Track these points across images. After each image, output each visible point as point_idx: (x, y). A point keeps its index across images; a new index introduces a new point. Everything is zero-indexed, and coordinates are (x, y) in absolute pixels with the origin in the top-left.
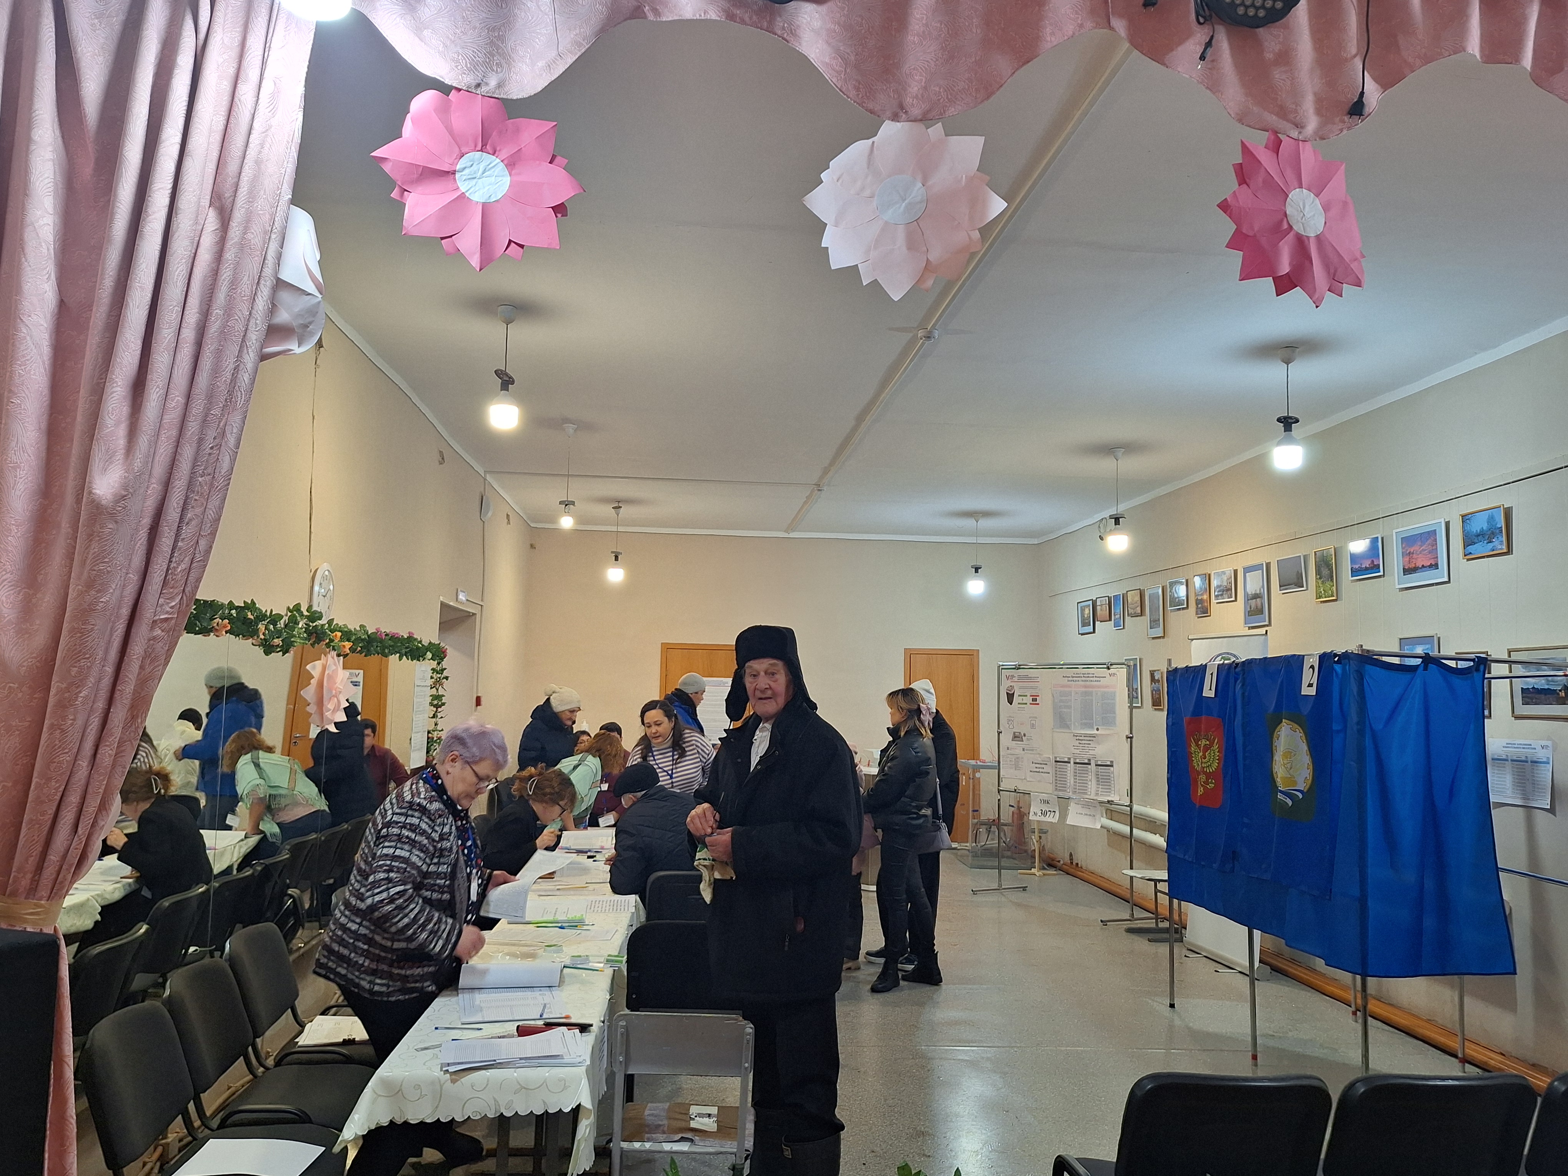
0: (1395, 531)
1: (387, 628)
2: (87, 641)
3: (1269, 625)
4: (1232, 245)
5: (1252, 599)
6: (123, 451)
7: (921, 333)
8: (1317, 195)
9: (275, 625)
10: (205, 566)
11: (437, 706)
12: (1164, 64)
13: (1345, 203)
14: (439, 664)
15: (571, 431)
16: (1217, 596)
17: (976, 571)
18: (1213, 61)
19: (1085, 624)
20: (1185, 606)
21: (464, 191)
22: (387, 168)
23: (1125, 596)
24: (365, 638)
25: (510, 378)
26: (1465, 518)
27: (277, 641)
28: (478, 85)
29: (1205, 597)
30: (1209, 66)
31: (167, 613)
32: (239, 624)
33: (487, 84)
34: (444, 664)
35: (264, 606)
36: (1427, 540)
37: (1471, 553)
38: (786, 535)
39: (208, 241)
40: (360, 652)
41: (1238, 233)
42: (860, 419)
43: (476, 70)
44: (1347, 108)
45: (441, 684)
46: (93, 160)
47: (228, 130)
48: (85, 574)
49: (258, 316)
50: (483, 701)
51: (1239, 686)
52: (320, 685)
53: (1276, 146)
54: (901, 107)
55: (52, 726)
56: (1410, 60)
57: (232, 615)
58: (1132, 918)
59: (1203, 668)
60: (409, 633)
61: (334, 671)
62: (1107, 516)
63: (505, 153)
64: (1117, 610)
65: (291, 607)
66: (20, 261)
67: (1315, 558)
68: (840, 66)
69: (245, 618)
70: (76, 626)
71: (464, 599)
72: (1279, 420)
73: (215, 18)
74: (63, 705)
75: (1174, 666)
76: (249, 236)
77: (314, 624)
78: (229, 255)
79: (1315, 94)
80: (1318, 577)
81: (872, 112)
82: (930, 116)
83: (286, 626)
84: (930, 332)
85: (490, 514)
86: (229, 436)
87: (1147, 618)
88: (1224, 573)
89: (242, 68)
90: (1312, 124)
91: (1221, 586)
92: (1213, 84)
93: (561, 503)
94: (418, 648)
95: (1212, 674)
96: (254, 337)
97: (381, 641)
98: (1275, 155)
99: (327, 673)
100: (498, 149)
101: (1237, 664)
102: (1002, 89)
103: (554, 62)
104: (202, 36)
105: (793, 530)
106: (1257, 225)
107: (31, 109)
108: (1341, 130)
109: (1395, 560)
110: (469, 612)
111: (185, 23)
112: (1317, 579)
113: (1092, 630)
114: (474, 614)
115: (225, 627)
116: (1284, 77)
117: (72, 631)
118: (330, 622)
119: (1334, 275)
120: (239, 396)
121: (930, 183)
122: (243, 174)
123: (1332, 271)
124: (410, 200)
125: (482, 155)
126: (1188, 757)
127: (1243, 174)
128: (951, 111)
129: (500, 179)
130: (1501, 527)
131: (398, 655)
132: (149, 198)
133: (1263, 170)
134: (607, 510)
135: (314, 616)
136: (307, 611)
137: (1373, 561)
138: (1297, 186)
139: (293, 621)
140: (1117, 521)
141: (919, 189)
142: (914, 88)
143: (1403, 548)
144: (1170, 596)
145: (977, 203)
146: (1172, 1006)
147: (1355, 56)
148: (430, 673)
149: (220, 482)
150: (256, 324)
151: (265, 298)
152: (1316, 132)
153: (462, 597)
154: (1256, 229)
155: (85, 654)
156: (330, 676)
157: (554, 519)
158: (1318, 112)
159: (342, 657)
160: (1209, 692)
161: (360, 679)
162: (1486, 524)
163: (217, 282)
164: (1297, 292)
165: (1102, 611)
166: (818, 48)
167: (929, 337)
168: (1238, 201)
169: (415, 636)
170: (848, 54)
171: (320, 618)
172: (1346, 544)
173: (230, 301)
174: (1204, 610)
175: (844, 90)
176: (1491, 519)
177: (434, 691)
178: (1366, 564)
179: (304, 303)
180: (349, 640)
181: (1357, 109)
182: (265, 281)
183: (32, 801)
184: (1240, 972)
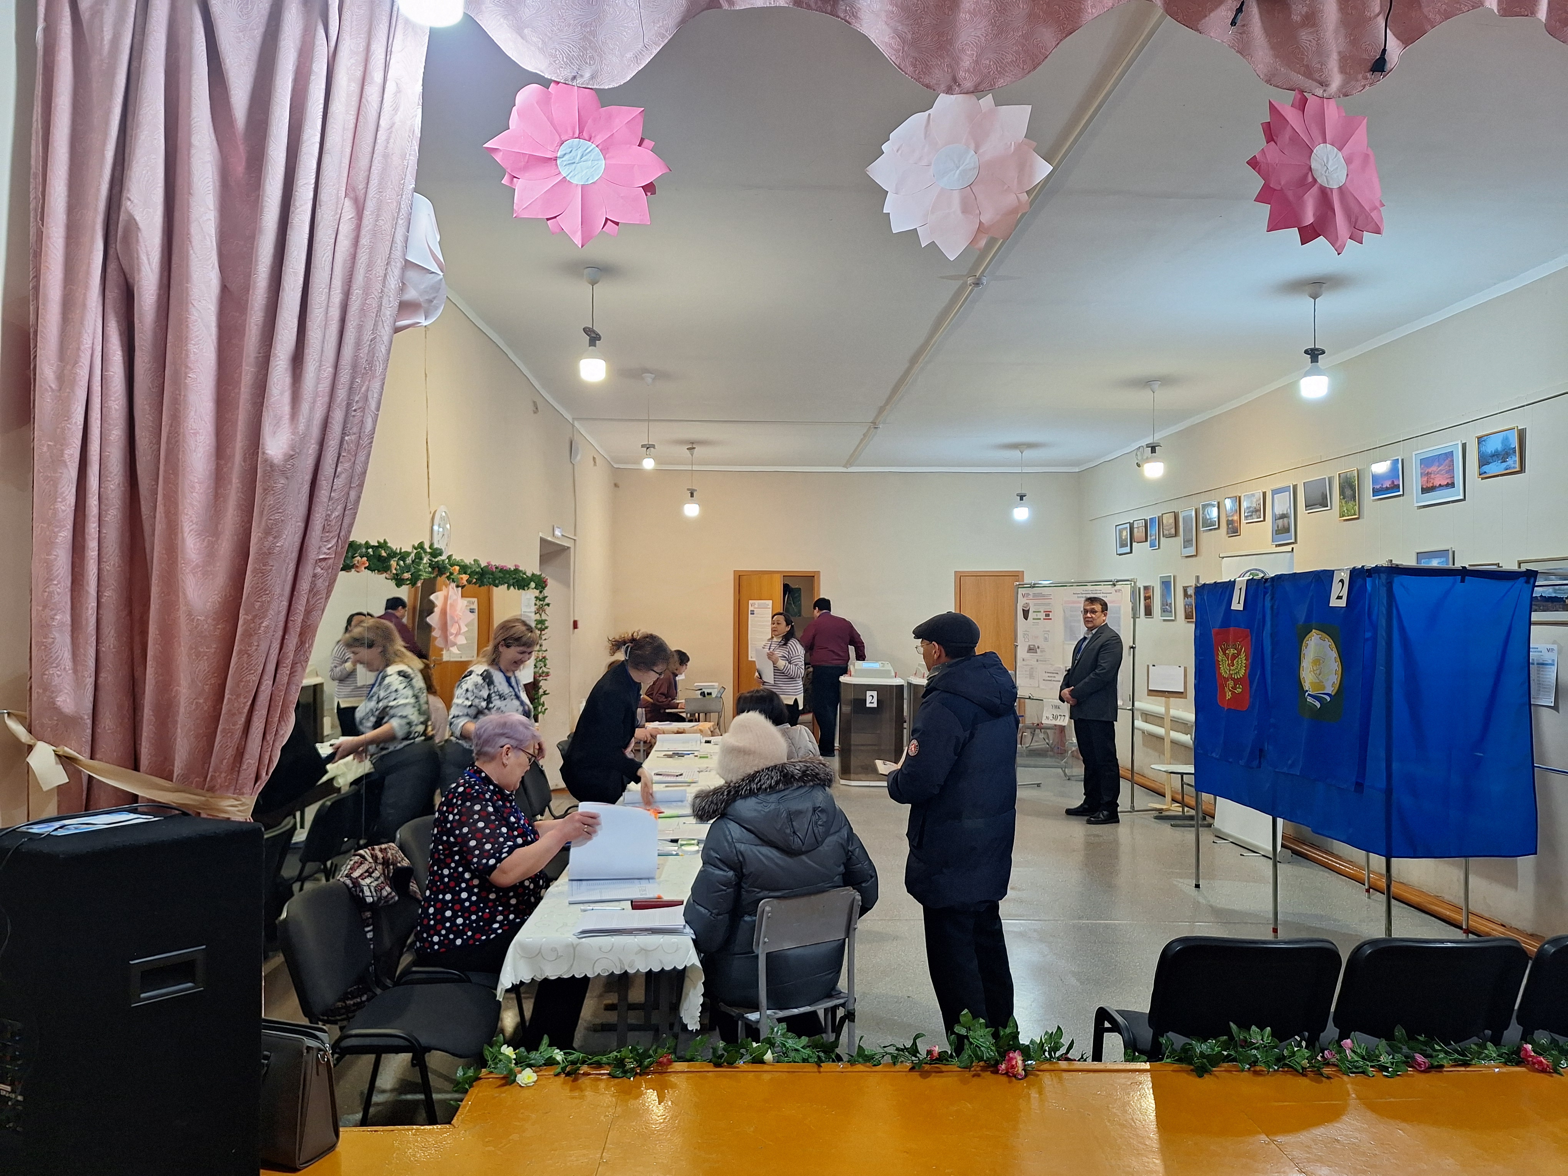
0: (1414, 453)
1: (497, 561)
2: (267, 580)
3: (1295, 542)
4: (1261, 198)
5: (1279, 519)
6: (288, 417)
7: (970, 280)
8: (1340, 149)
9: (404, 561)
10: (356, 513)
12: (1197, 30)
13: (1367, 156)
14: (541, 592)
15: (649, 380)
16: (1246, 517)
17: (1021, 499)
18: (1244, 26)
19: (1123, 545)
20: (1217, 527)
21: (565, 175)
22: (498, 157)
23: (1160, 519)
24: (479, 572)
25: (598, 334)
26: (1480, 440)
27: (407, 575)
28: (574, 78)
29: (1236, 518)
30: (1240, 31)
31: (325, 553)
32: (375, 561)
33: (582, 76)
34: (546, 592)
35: (394, 545)
36: (1445, 460)
37: (1485, 472)
38: (844, 470)
39: (346, 229)
40: (475, 583)
41: (1266, 188)
42: (914, 360)
43: (572, 63)
44: (1370, 65)
45: (544, 611)
46: (244, 159)
47: (358, 128)
48: (263, 523)
49: (390, 294)
50: (579, 624)
51: (1268, 598)
52: (444, 613)
53: (1302, 104)
54: (955, 80)
55: (240, 652)
56: (1431, 16)
57: (369, 553)
59: (1231, 584)
60: (515, 566)
61: (456, 600)
62: (1144, 444)
63: (599, 139)
64: (1153, 531)
65: (416, 545)
66: (188, 252)
67: (1339, 480)
68: (898, 45)
69: (380, 556)
70: (258, 567)
71: (560, 534)
72: (1306, 352)
73: (343, 27)
74: (249, 634)
75: (1202, 582)
76: (381, 223)
77: (436, 560)
78: (364, 241)
79: (1339, 53)
80: (1342, 497)
81: (928, 86)
82: (981, 87)
83: (413, 561)
84: (979, 279)
85: (579, 457)
86: (370, 400)
87: (1180, 539)
88: (1253, 495)
89: (368, 71)
90: (1336, 81)
91: (1250, 507)
92: (1243, 48)
93: (643, 446)
94: (523, 579)
95: (1241, 589)
96: (389, 311)
97: (492, 573)
98: (1301, 113)
99: (449, 602)
100: (593, 135)
101: (1267, 580)
102: (1047, 60)
103: (640, 53)
104: (333, 43)
105: (851, 465)
106: (1284, 179)
107: (190, 117)
108: (1364, 87)
109: (1414, 480)
110: (564, 546)
111: (317, 33)
112: (1340, 499)
113: (1129, 551)
114: (569, 548)
115: (364, 564)
116: (1310, 38)
117: (254, 571)
118: (449, 557)
119: (1356, 223)
120: (378, 365)
121: (981, 151)
122: (373, 167)
123: (1353, 220)
124: (519, 185)
125: (579, 141)
126: (1215, 665)
127: (1270, 133)
128: (1001, 82)
129: (596, 162)
130: (1515, 448)
131: (506, 585)
132: (297, 193)
133: (1289, 128)
134: (683, 450)
135: (436, 553)
136: (430, 548)
137: (1393, 482)
138: (1321, 141)
139: (419, 557)
140: (1153, 450)
141: (973, 156)
142: (966, 62)
143: (1422, 469)
144: (1203, 518)
145: (1023, 167)
146: (1197, 886)
147: (1378, 15)
148: (533, 601)
149: (365, 441)
150: (390, 301)
151: (396, 278)
152: (1339, 90)
153: (558, 533)
154: (1283, 183)
155: (266, 590)
156: (452, 605)
157: (639, 461)
158: (1342, 70)
159: (460, 588)
160: (1237, 605)
161: (475, 606)
162: (1501, 445)
163: (356, 264)
164: (1321, 241)
165: (1139, 533)
166: (877, 29)
167: (978, 284)
168: (1266, 157)
169: (520, 569)
170: (905, 33)
171: (441, 554)
172: (1369, 466)
173: (367, 282)
174: (1234, 530)
175: (902, 67)
176: (1506, 440)
177: (538, 617)
178: (1387, 484)
179: (430, 280)
180: (465, 573)
181: (1379, 65)
182: (396, 263)
183: (225, 714)
184: (1263, 856)
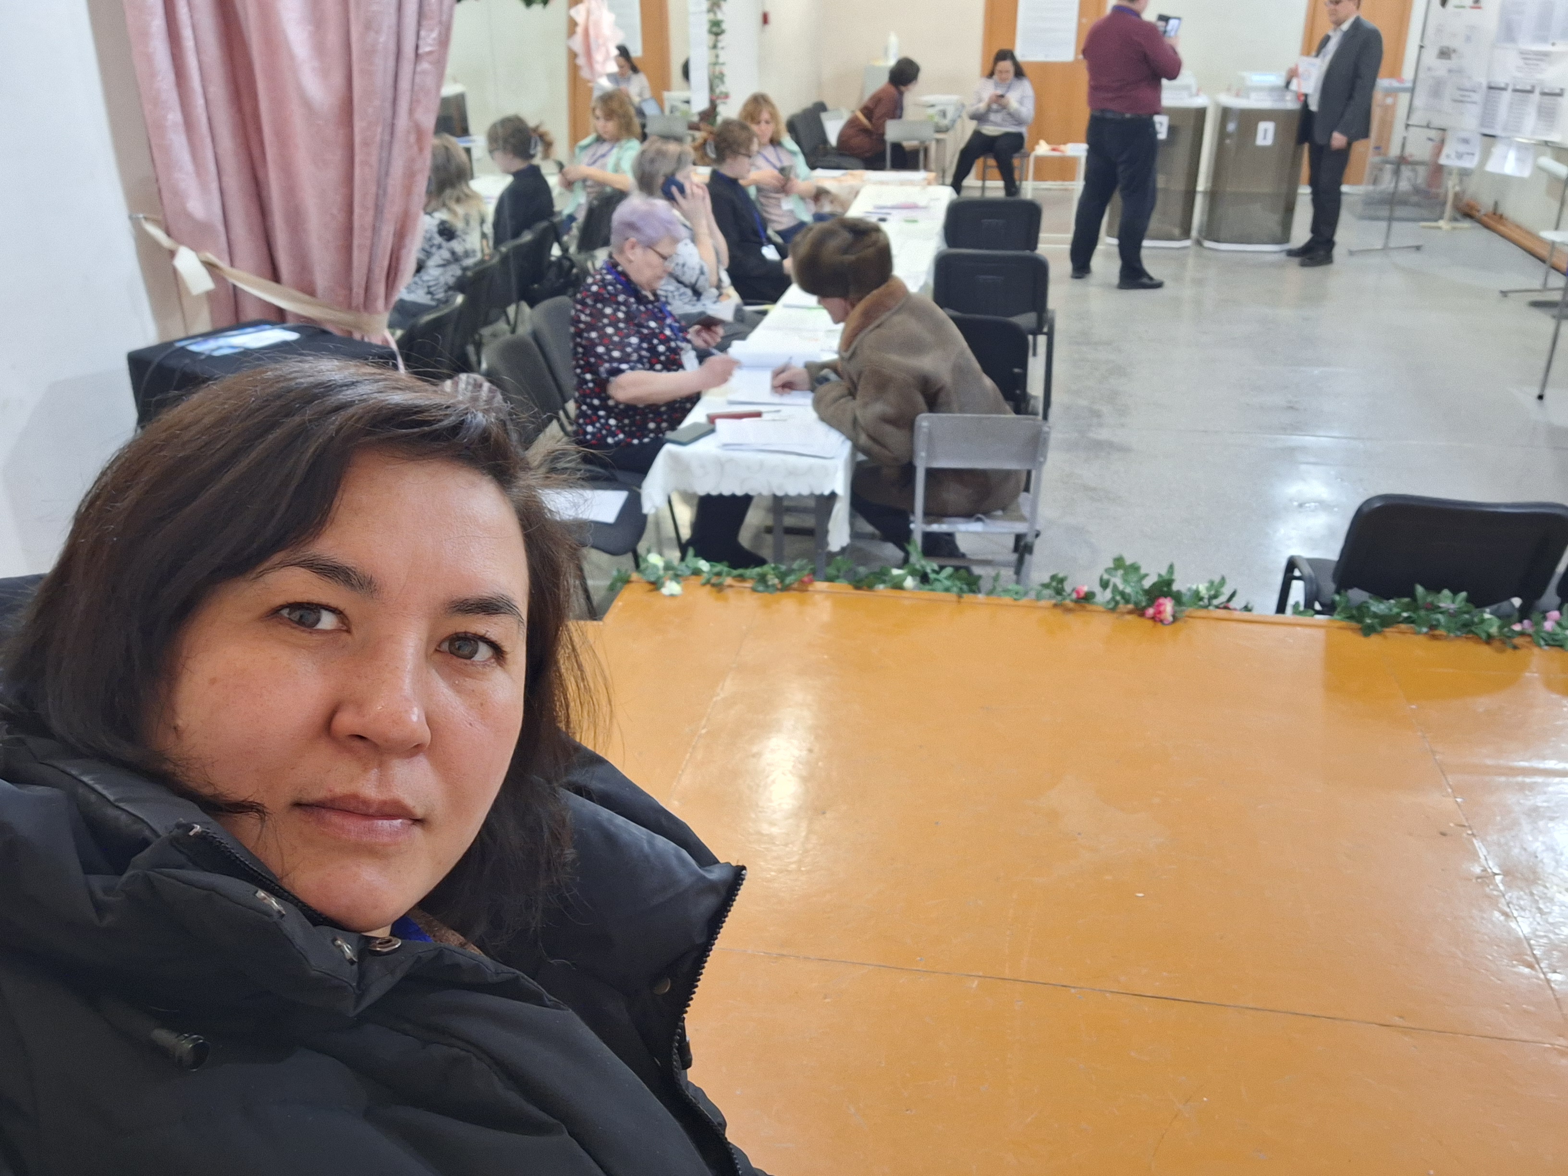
11: (717, 34)
50: (772, 18)
58: (1545, 288)
99: (591, 18)
146: (1541, 397)
